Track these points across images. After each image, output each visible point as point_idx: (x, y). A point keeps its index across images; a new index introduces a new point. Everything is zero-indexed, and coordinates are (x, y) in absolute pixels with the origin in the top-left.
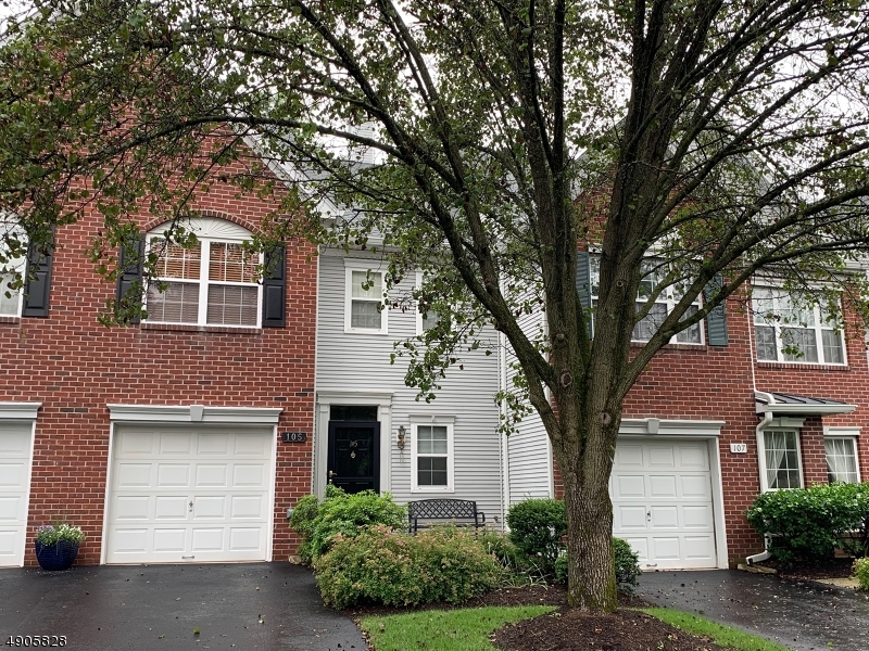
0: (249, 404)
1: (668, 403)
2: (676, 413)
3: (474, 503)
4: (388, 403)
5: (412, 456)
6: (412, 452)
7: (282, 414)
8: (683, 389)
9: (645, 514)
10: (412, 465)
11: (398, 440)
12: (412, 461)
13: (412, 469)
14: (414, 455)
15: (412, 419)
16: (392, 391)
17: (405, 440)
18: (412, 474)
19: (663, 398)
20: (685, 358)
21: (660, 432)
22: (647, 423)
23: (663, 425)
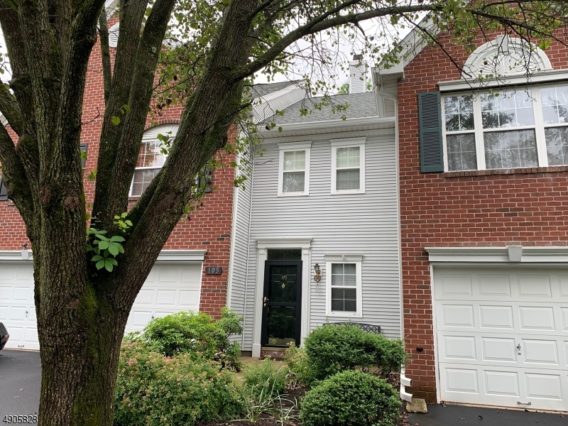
0: (186, 248)
1: (535, 229)
2: (546, 239)
3: (379, 327)
4: (309, 246)
5: (327, 288)
6: (327, 284)
7: (207, 253)
8: (556, 214)
9: (513, 348)
10: (327, 294)
11: (315, 274)
12: (327, 291)
13: (327, 298)
14: (328, 286)
15: (327, 259)
16: (311, 237)
17: (321, 274)
18: (327, 301)
19: (531, 224)
20: (558, 180)
21: (524, 259)
22: (506, 251)
23: (526, 253)
